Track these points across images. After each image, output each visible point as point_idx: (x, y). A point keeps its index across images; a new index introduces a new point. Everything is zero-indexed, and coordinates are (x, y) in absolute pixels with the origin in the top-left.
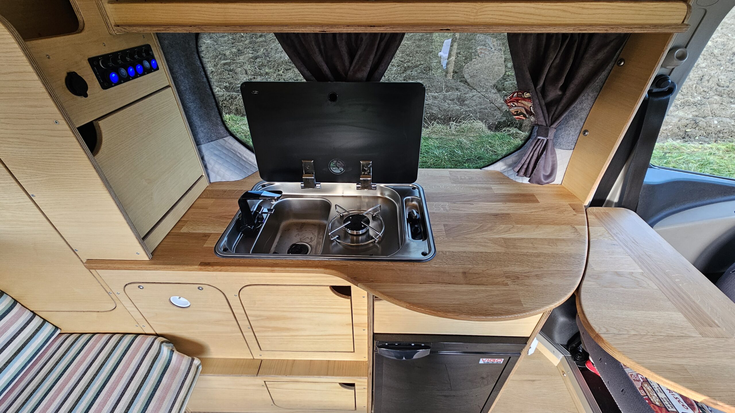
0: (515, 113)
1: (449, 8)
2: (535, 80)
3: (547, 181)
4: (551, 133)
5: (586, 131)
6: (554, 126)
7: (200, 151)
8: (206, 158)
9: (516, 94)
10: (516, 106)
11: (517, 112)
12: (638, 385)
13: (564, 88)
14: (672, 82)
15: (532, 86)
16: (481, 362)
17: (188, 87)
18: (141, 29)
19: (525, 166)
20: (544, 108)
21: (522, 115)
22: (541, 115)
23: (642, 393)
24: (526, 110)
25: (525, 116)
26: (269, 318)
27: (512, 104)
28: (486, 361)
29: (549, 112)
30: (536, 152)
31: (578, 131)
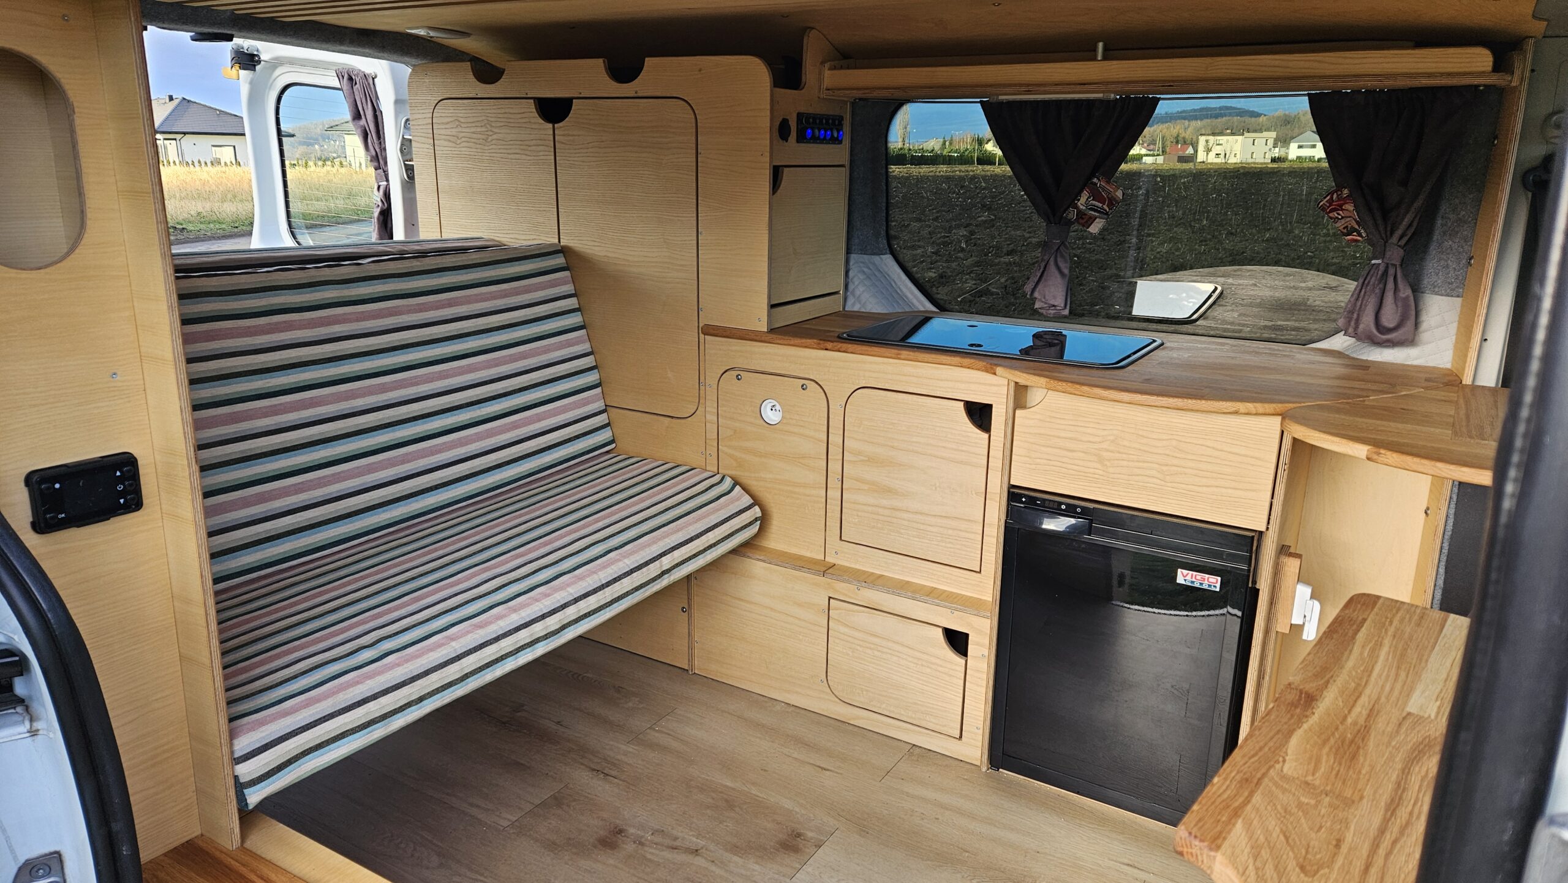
0: (1345, 231)
1: (1174, 64)
4: (1393, 252)
5: (1470, 258)
6: (1394, 239)
7: (847, 261)
8: (851, 274)
9: (1335, 196)
10: (1342, 218)
11: (1347, 227)
16: (1179, 578)
17: (861, 176)
18: (847, 92)
21: (1355, 234)
25: (1358, 234)
27: (1336, 215)
28: (1188, 578)
31: (1463, 262)
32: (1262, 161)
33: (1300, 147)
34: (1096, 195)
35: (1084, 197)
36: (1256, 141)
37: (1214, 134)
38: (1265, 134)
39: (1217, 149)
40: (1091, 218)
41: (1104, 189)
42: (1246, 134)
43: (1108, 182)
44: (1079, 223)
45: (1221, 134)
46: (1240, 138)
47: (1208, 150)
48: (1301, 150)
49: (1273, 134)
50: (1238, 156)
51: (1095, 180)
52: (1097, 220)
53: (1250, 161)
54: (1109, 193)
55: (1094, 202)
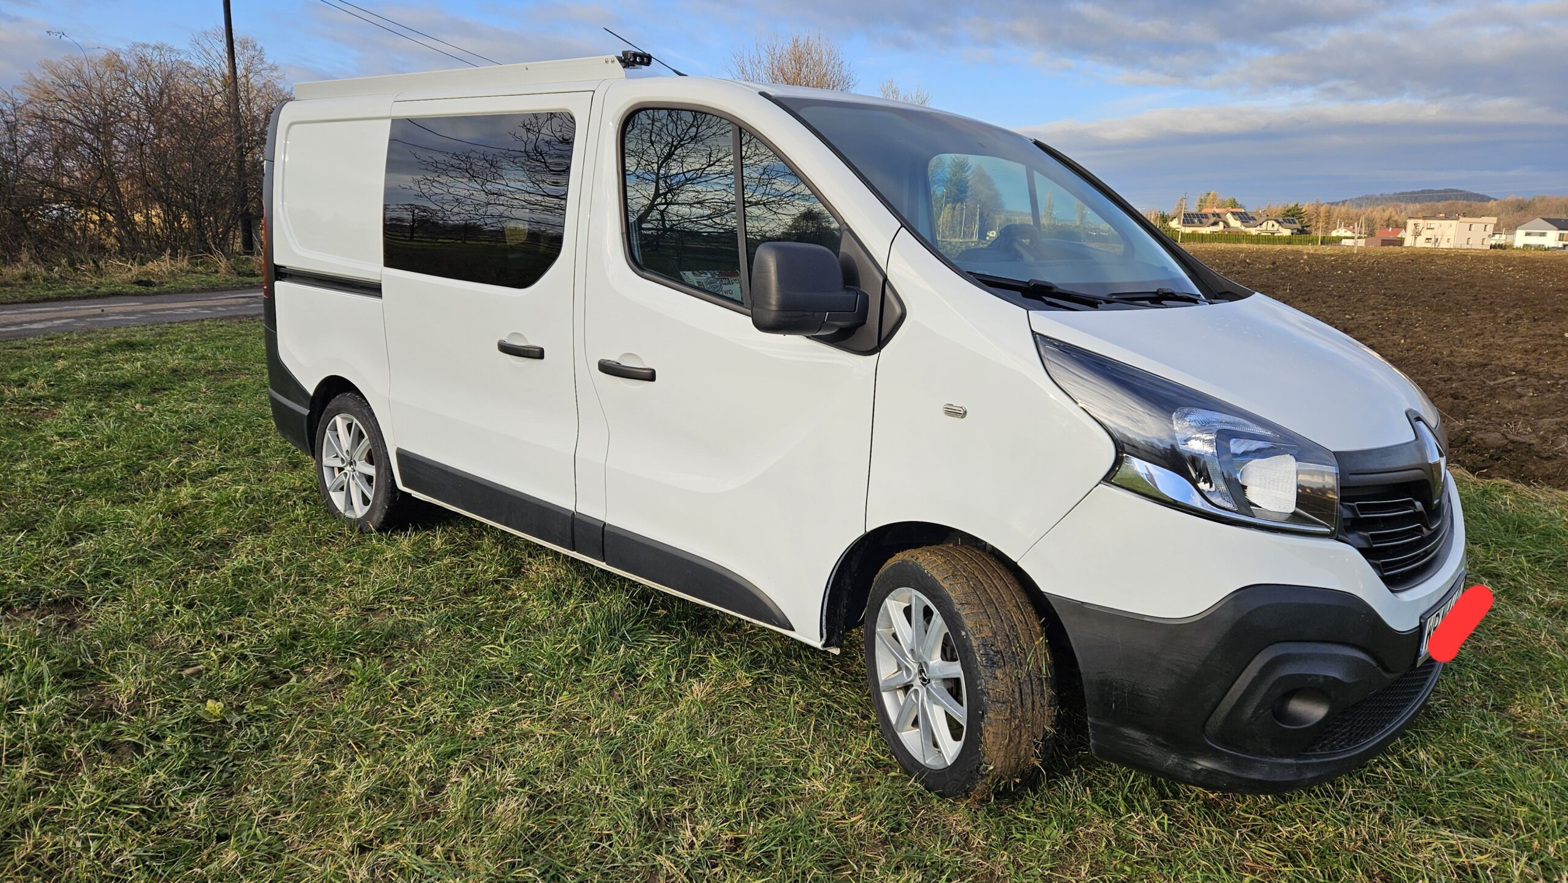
32: (1480, 247)
33: (1527, 234)
36: (1473, 227)
37: (1425, 218)
38: (1484, 219)
39: (1427, 234)
42: (1462, 219)
45: (1434, 217)
46: (1454, 222)
47: (1417, 234)
48: (1528, 237)
49: (1494, 220)
50: (1452, 241)
53: (1466, 246)
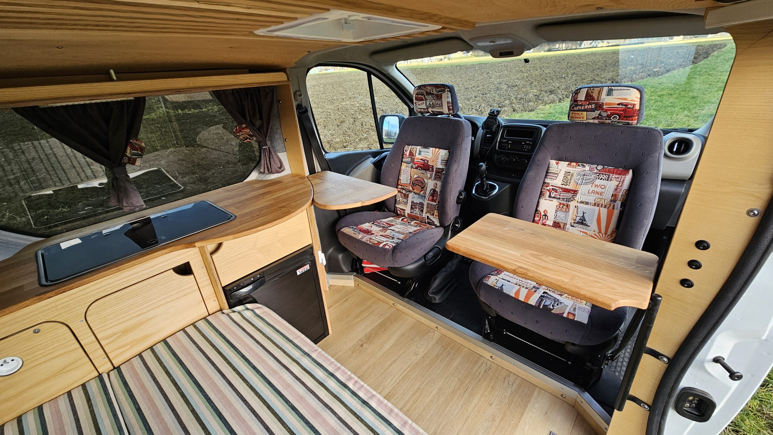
2: (244, 117)
3: (281, 170)
4: (268, 143)
5: (285, 139)
6: (267, 139)
9: (238, 127)
10: (242, 135)
11: (244, 138)
12: (368, 242)
13: (261, 118)
14: (305, 107)
15: (244, 120)
16: (298, 274)
19: (266, 166)
20: (257, 131)
21: (248, 139)
22: (257, 135)
23: (371, 243)
24: (248, 135)
25: (250, 139)
26: (125, 332)
27: (239, 134)
28: (301, 271)
29: (261, 133)
30: (267, 156)
31: (282, 141)
34: (133, 148)
35: (129, 149)
40: (134, 159)
41: (136, 144)
43: (137, 140)
44: (129, 163)
51: (131, 141)
52: (138, 159)
54: (139, 145)
55: (133, 151)
